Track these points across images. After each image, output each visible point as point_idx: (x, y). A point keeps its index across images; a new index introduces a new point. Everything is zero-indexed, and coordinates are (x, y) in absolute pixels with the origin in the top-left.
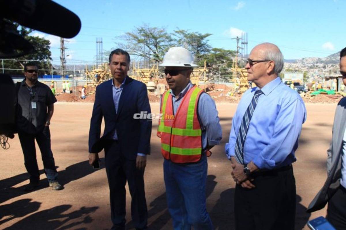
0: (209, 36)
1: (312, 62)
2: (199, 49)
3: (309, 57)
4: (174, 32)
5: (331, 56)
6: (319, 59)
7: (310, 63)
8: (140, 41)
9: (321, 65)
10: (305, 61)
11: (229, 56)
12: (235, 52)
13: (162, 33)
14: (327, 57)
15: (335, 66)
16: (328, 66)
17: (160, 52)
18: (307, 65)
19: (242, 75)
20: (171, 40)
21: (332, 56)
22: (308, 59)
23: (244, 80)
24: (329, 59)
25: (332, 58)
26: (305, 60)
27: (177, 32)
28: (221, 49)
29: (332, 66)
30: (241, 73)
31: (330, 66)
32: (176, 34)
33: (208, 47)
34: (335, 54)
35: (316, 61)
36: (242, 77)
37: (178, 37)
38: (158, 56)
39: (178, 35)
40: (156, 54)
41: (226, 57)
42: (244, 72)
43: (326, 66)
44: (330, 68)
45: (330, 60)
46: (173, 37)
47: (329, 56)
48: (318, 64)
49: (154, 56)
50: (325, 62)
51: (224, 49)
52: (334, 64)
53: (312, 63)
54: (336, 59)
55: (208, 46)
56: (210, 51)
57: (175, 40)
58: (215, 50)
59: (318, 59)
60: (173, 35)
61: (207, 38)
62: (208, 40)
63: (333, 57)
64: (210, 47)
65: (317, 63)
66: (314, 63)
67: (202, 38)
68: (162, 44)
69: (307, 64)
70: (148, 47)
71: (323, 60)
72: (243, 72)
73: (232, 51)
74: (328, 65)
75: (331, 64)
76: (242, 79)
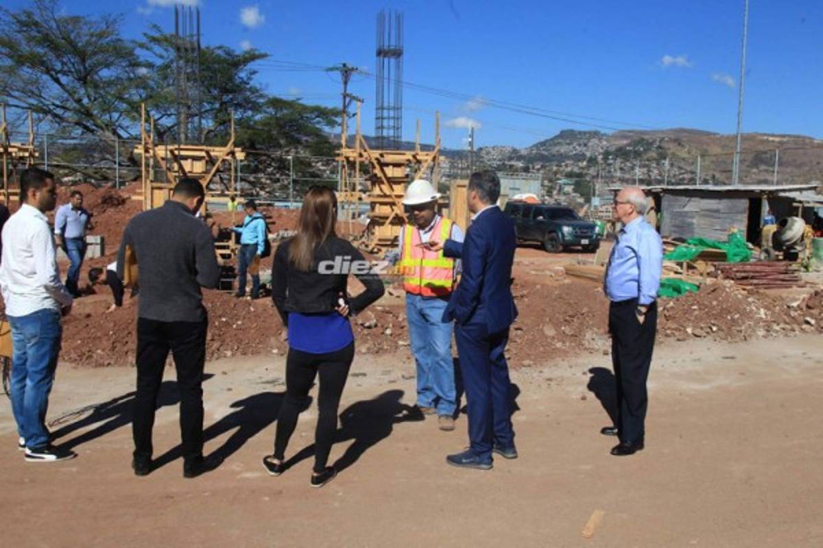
0: (258, 61)
1: (500, 157)
2: (226, 98)
3: (492, 145)
4: (144, 40)
5: (539, 146)
6: (515, 151)
7: (495, 160)
8: (21, 60)
9: (520, 164)
10: (484, 155)
11: (318, 122)
12: (336, 113)
13: (104, 41)
14: (530, 147)
15: (548, 166)
16: (533, 168)
17: (95, 99)
18: (489, 163)
19: (380, 176)
20: (135, 65)
21: (542, 146)
22: (491, 150)
23: (385, 196)
24: (534, 152)
25: (542, 149)
26: (484, 152)
27: (154, 40)
28: (293, 101)
29: (543, 167)
30: (377, 171)
31: (539, 166)
32: (152, 45)
33: (252, 96)
34: (547, 141)
35: (508, 155)
36: (380, 183)
37: (156, 55)
38: (88, 114)
39: (158, 49)
40: (82, 105)
41: (310, 125)
43: (531, 166)
45: (537, 153)
46: (142, 55)
47: (534, 146)
48: (513, 163)
49: (76, 111)
50: (527, 158)
51: (301, 102)
52: (547, 162)
53: (500, 160)
54: (550, 152)
55: (253, 93)
56: (260, 107)
57: (150, 65)
58: (276, 103)
59: (511, 150)
60: (142, 46)
61: (252, 66)
62: (254, 72)
63: (544, 147)
64: (261, 96)
65: (510, 159)
66: (505, 160)
67: (237, 62)
68: (105, 73)
69: (489, 160)
70: (57, 81)
71: (524, 152)
72: (384, 166)
73: (326, 108)
74: (535, 164)
75: (541, 163)
76: (381, 190)
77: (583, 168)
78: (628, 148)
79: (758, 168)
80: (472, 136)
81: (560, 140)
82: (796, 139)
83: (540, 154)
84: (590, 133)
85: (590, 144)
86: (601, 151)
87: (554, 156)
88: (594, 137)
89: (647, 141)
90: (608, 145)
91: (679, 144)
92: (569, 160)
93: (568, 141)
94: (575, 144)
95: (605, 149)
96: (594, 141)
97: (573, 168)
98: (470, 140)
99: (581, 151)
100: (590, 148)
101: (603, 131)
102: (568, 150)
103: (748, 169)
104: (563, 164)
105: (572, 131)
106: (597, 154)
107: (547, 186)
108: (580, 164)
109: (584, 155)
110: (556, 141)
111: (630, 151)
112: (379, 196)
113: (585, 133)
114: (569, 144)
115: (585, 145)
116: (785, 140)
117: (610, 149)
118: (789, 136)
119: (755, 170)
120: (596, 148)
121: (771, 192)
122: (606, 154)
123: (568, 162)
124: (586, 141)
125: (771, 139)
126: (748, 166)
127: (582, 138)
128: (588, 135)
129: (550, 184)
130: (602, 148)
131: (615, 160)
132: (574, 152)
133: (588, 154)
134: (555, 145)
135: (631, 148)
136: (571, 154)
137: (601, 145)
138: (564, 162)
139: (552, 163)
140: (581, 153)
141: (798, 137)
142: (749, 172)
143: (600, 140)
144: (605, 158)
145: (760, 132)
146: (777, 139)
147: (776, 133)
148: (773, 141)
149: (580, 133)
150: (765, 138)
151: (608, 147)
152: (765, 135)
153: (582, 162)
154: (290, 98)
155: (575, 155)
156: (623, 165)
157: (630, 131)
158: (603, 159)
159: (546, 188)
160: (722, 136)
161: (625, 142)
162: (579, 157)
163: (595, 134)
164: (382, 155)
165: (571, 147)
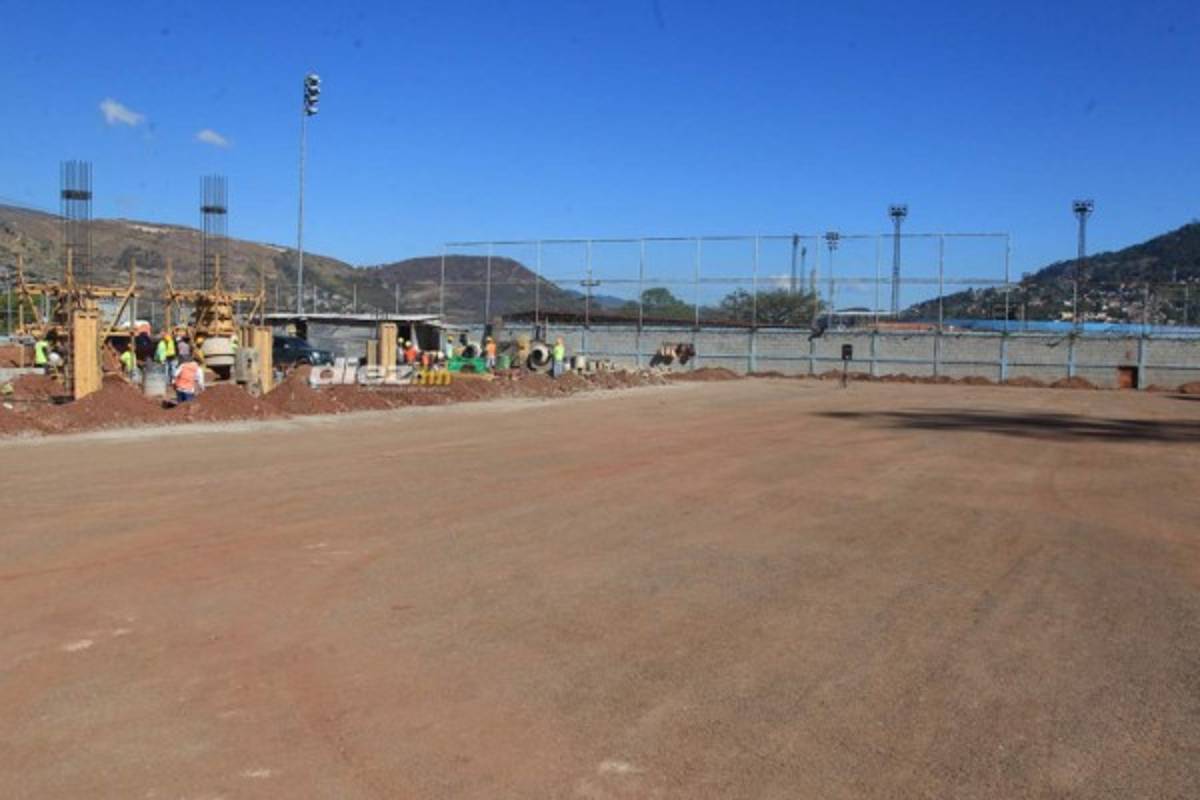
82: (179, 231)
91: (7, 231)
103: (116, 271)
116: (164, 231)
118: (170, 227)
119: (124, 273)
121: (418, 322)
125: (145, 229)
126: (114, 267)
141: (181, 228)
142: (116, 275)
145: (130, 219)
146: (154, 230)
147: (151, 221)
148: (148, 233)
150: (137, 227)
152: (135, 223)
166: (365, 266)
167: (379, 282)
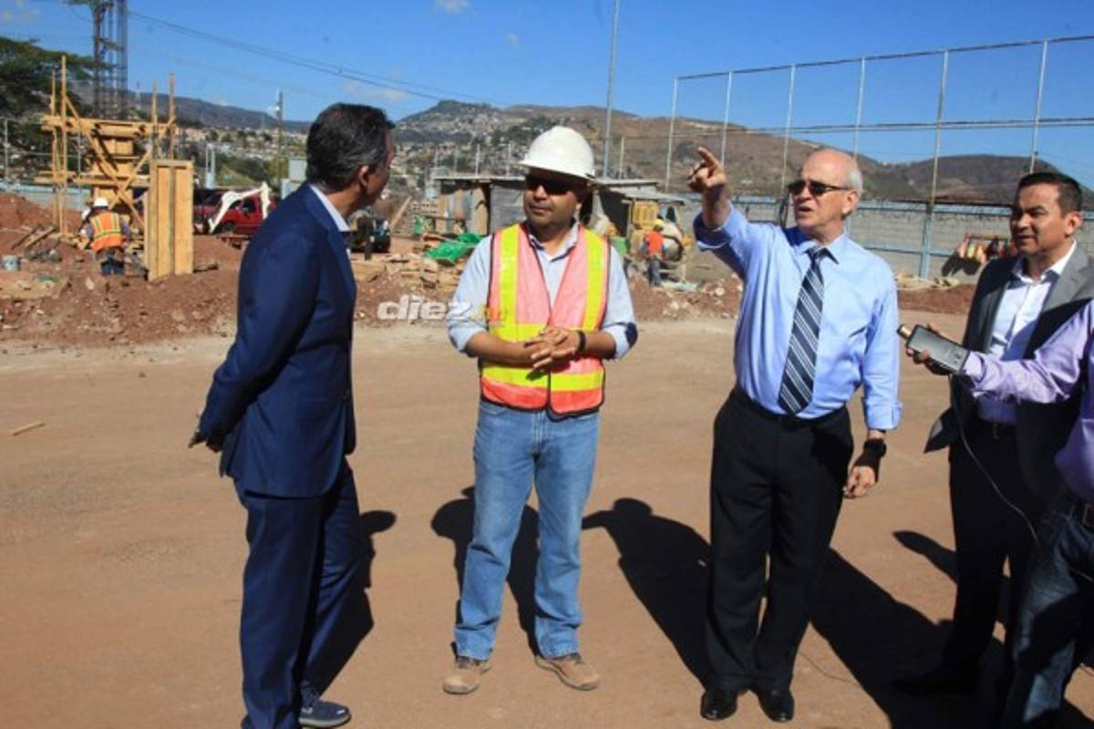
5: (410, 120)
15: (420, 147)
16: (401, 150)
19: (100, 151)
21: (413, 121)
23: (107, 177)
24: (405, 128)
25: (413, 124)
28: (25, 43)
30: (96, 143)
31: (409, 148)
34: (421, 113)
36: (99, 161)
42: (109, 138)
44: (408, 152)
45: (407, 131)
47: (404, 120)
51: (37, 45)
52: (419, 142)
54: (424, 129)
63: (417, 123)
72: (103, 139)
74: (404, 144)
75: (412, 144)
76: (101, 169)
77: (466, 152)
78: (524, 128)
79: (682, 161)
80: (280, 104)
81: (438, 114)
83: (410, 131)
84: (476, 106)
85: (477, 120)
86: (490, 130)
87: (430, 134)
88: (482, 112)
89: (549, 120)
90: (500, 123)
91: (589, 127)
92: (448, 140)
93: (448, 116)
94: (457, 120)
95: (496, 127)
96: (482, 117)
97: (453, 152)
98: (278, 109)
99: (464, 130)
100: (477, 127)
101: (493, 105)
102: (448, 128)
104: (441, 145)
105: (454, 103)
106: (485, 134)
107: (418, 174)
108: (464, 148)
109: (468, 135)
110: (432, 115)
111: (526, 132)
112: (97, 177)
113: (470, 106)
114: (450, 120)
115: (471, 122)
117: (501, 129)
119: (679, 164)
120: (484, 126)
122: (497, 136)
123: (448, 144)
124: (471, 117)
125: (698, 125)
127: (466, 113)
128: (474, 109)
129: (421, 172)
130: (492, 126)
131: (507, 143)
132: (456, 131)
133: (474, 134)
134: (433, 119)
135: (528, 129)
136: (452, 132)
137: (491, 122)
138: (442, 142)
139: (426, 145)
140: (464, 132)
143: (490, 116)
144: (496, 142)
145: (688, 117)
146: (705, 127)
147: (703, 119)
148: (701, 129)
149: (464, 105)
150: (691, 124)
151: (499, 126)
152: (690, 120)
153: (466, 145)
154: (24, 39)
155: (457, 134)
156: (517, 150)
157: (530, 107)
158: (492, 141)
159: (417, 177)
160: (641, 119)
161: (522, 120)
162: (462, 138)
163: (484, 108)
164: (97, 125)
165: (452, 123)
166: (895, 162)
167: (906, 179)
